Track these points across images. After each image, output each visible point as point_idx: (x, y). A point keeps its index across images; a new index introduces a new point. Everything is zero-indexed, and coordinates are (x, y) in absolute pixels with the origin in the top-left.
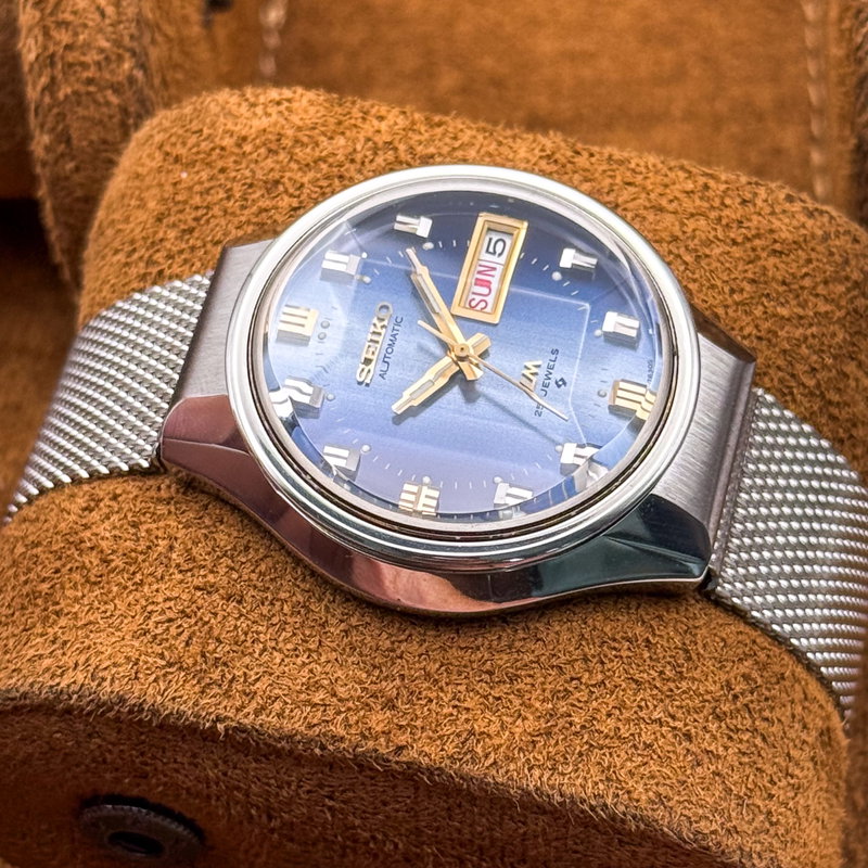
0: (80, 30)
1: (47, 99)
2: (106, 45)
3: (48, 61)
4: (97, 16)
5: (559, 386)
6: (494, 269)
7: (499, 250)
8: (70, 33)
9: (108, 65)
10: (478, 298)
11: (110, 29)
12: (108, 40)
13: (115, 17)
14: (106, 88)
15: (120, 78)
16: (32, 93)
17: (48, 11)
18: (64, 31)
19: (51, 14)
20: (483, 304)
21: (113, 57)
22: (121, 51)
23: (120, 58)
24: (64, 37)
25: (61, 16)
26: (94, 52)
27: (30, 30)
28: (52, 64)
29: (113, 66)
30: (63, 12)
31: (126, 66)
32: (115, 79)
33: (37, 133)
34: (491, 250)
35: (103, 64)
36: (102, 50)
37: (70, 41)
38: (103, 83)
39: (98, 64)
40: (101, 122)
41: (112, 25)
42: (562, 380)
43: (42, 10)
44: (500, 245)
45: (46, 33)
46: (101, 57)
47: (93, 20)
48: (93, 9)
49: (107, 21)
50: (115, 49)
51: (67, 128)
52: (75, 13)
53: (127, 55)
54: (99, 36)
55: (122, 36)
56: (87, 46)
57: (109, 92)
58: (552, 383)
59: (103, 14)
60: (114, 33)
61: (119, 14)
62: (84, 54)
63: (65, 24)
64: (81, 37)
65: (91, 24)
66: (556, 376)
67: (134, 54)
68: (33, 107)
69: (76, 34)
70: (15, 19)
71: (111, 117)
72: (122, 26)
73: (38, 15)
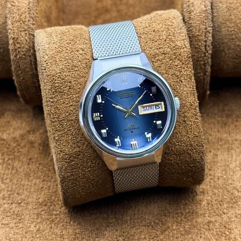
2: (27, 47)
3: (15, 50)
8: (20, 45)
13: (29, 41)
15: (30, 54)
16: (12, 57)
17: (15, 40)
18: (18, 44)
19: (16, 41)
21: (29, 50)
24: (18, 46)
25: (18, 41)
26: (25, 49)
27: (12, 44)
28: (16, 51)
29: (29, 52)
30: (18, 40)
35: (27, 51)
37: (20, 46)
39: (26, 51)
40: (26, 63)
41: (28, 43)
42: (133, 132)
43: (14, 40)
45: (15, 45)
47: (25, 42)
48: (25, 40)
49: (28, 42)
50: (29, 48)
51: (19, 64)
52: (21, 41)
54: (26, 45)
56: (23, 47)
58: (131, 130)
59: (27, 41)
60: (29, 45)
61: (30, 41)
62: (23, 49)
63: (19, 43)
64: (22, 46)
68: (12, 60)
69: (21, 45)
70: (8, 42)
71: (28, 62)
72: (31, 43)
73: (13, 41)
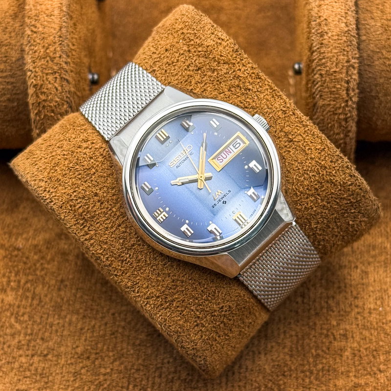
0: (49, 95)
1: (38, 118)
2: (58, 99)
4: (55, 90)
5: (223, 203)
6: (231, 153)
7: (236, 147)
8: (46, 96)
9: (59, 106)
10: (221, 158)
11: (59, 94)
12: (58, 98)
13: (61, 90)
14: (58, 114)
15: (63, 111)
17: (38, 88)
18: (43, 95)
19: (39, 89)
20: (222, 161)
21: (60, 104)
22: (63, 102)
23: (63, 104)
24: (43, 97)
25: (43, 90)
26: (54, 102)
27: (32, 95)
29: (61, 107)
30: (43, 89)
31: (65, 107)
32: (61, 111)
33: (34, 129)
34: (234, 145)
35: (57, 106)
36: (56, 102)
37: (45, 98)
38: (56, 112)
39: (55, 106)
41: (60, 93)
42: (226, 202)
43: (36, 88)
44: (238, 145)
45: (38, 96)
46: (56, 104)
47: (54, 91)
48: (54, 87)
49: (59, 92)
50: (61, 101)
52: (47, 89)
53: (65, 103)
54: (56, 97)
55: (63, 96)
56: (52, 100)
57: (59, 115)
58: (222, 201)
59: (57, 90)
60: (61, 96)
61: (62, 89)
62: (50, 103)
63: (44, 93)
64: (49, 97)
65: (53, 93)
66: (224, 199)
67: (68, 102)
69: (48, 96)
72: (63, 94)
73: (35, 89)
